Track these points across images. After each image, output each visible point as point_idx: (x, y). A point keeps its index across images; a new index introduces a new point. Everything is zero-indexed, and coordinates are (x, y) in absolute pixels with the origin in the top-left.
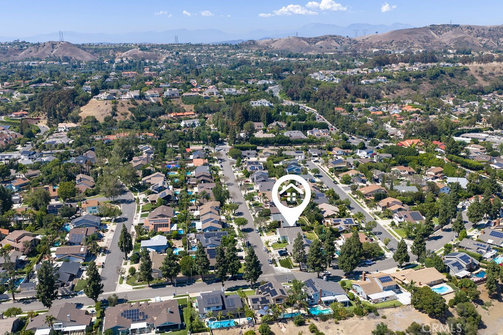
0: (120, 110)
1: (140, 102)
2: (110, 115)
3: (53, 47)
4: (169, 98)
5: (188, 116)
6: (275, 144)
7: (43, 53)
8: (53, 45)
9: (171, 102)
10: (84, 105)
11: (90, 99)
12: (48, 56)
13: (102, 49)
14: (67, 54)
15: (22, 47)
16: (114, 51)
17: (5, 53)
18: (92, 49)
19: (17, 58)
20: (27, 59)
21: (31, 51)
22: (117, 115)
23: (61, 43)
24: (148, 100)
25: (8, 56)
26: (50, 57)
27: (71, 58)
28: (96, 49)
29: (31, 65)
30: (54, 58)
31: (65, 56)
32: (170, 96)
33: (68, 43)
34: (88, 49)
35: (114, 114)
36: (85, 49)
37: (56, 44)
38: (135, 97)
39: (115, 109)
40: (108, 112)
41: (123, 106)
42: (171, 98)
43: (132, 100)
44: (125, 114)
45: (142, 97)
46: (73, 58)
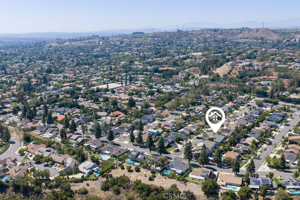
0: (234, 71)
1: (247, 68)
2: (227, 74)
3: (257, 32)
4: (266, 67)
5: (271, 79)
6: (294, 102)
7: (251, 35)
8: (258, 30)
9: (267, 69)
10: (220, 67)
11: (224, 64)
12: (253, 37)
13: (288, 32)
14: (263, 36)
15: (241, 31)
16: (295, 34)
17: (232, 35)
18: (281, 32)
19: (238, 37)
20: (241, 38)
21: (245, 34)
22: (230, 74)
23: (263, 29)
24: (253, 67)
25: (233, 36)
26: (254, 37)
27: (265, 38)
28: (283, 32)
29: (241, 41)
30: (256, 37)
31: (262, 36)
32: (269, 66)
33: (267, 29)
34: (278, 32)
35: (229, 73)
36: (276, 33)
37: (259, 30)
38: (246, 65)
39: (231, 71)
40: (227, 72)
41: (236, 69)
42: (268, 67)
43: (243, 66)
44: (235, 73)
45: (250, 65)
46: (266, 38)
